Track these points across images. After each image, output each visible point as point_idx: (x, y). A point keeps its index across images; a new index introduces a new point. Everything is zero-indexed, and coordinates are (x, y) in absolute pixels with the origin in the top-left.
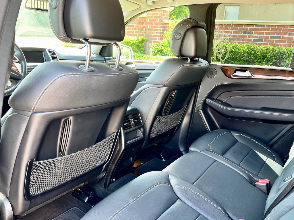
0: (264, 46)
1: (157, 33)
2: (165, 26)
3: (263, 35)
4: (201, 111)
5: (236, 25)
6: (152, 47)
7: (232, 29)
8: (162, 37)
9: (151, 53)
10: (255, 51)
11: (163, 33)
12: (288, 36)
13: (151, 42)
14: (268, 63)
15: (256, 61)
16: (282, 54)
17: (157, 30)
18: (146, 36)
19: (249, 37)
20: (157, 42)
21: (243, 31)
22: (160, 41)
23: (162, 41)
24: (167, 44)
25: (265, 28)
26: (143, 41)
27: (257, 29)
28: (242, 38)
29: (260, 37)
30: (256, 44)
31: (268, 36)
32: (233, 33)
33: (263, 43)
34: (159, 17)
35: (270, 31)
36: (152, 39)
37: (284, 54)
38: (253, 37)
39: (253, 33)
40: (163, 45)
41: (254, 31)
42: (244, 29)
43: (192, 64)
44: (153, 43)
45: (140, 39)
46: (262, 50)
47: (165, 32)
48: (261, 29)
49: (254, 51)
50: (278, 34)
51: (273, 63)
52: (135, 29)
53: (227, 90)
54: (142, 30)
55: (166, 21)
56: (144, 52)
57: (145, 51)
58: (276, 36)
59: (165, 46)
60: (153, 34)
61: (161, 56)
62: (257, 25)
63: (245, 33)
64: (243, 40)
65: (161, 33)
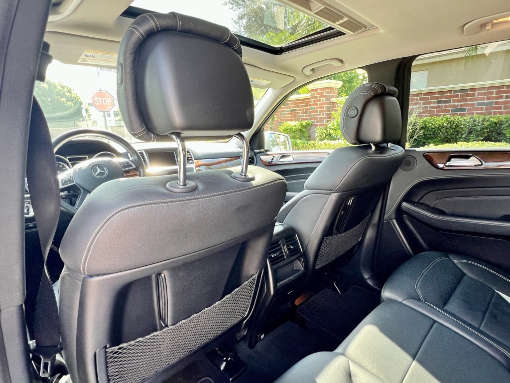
0: (470, 116)
1: (323, 114)
2: (333, 105)
3: (466, 103)
4: (394, 221)
5: (425, 94)
6: (318, 132)
7: (421, 99)
8: (330, 119)
9: (318, 138)
10: (457, 125)
11: (330, 114)
12: (504, 100)
13: (317, 125)
14: (478, 138)
15: (459, 138)
16: (498, 125)
17: (324, 111)
18: (311, 119)
19: (445, 107)
20: (324, 125)
21: (436, 100)
22: (327, 123)
23: (330, 123)
24: (336, 126)
25: (469, 93)
26: (307, 125)
27: (457, 96)
28: (436, 110)
29: (461, 106)
30: (457, 114)
31: (473, 102)
32: (422, 104)
33: (467, 112)
34: (325, 96)
35: (476, 97)
36: (317, 122)
37: (502, 124)
38: (452, 106)
39: (452, 100)
40: (332, 127)
41: (452, 99)
42: (437, 98)
43: (378, 153)
44: (319, 127)
45: (304, 123)
46: (466, 122)
47: (333, 113)
48: (462, 96)
49: (455, 124)
50: (488, 99)
51: (485, 137)
52: (298, 113)
53: (436, 188)
54: (306, 113)
55: (333, 100)
56: (309, 138)
57: (310, 136)
58: (485, 101)
59: (334, 129)
60: (319, 117)
61: (329, 141)
62: (455, 91)
63: (439, 102)
64: (438, 111)
65: (329, 114)
